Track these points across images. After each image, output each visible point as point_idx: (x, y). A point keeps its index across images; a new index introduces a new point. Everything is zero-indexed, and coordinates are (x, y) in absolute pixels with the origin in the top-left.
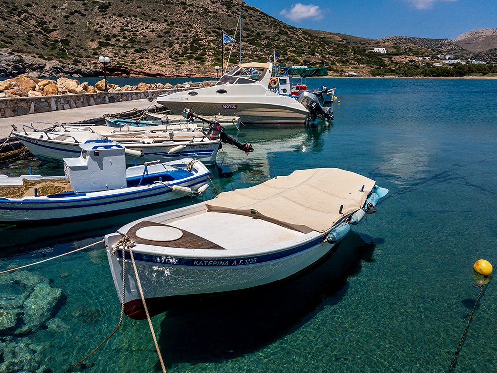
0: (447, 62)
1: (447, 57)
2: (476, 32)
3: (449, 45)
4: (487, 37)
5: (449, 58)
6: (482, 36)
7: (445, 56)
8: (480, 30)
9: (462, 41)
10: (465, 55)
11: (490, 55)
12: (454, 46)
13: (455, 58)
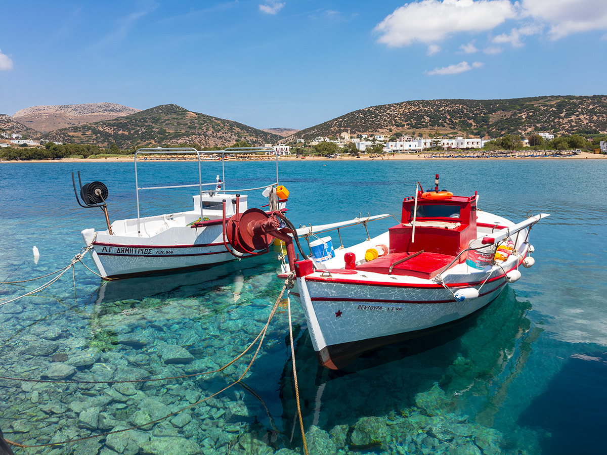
0: (16, 142)
1: (14, 136)
2: (36, 108)
3: (8, 122)
4: (50, 115)
5: (17, 138)
6: (44, 113)
7: (10, 135)
8: (41, 107)
9: (21, 118)
10: (31, 135)
11: (62, 136)
12: (15, 124)
13: (25, 138)
